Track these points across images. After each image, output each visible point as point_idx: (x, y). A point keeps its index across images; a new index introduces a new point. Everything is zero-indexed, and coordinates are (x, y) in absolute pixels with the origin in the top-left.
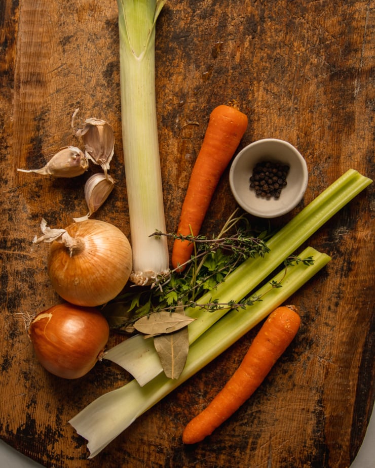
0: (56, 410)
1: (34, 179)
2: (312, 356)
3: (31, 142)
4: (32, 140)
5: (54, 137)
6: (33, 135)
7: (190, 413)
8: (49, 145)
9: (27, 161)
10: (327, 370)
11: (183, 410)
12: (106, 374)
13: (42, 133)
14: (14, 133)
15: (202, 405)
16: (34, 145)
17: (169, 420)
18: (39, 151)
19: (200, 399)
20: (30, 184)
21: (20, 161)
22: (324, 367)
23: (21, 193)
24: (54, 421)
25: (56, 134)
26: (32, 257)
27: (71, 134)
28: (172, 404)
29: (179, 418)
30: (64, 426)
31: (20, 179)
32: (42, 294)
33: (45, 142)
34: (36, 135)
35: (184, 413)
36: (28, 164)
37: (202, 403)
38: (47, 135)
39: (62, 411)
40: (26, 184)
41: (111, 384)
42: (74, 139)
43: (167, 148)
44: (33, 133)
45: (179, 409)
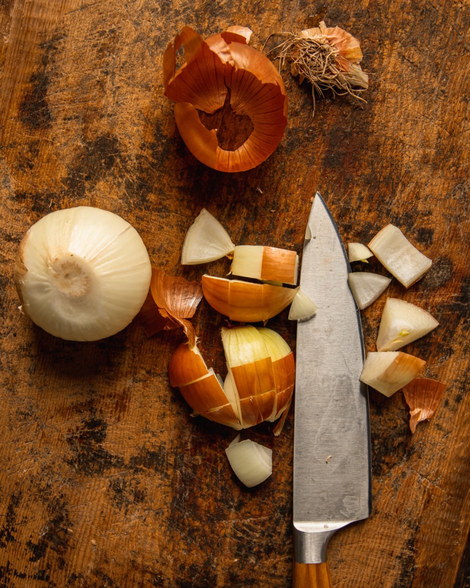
0: (9, 498)
1: (28, 138)
2: (410, 471)
3: (31, 81)
4: (33, 78)
5: (68, 78)
6: (35, 70)
7: (213, 532)
8: (58, 89)
9: (20, 109)
10: (429, 496)
11: (203, 526)
12: (95, 454)
13: (50, 70)
14: (7, 63)
15: (233, 522)
16: (35, 85)
17: (179, 538)
18: (42, 97)
19: (230, 512)
20: (20, 145)
21: (10, 107)
22: (425, 491)
23: (3, 157)
24: (4, 514)
25: (71, 75)
26: (7, 258)
27: (95, 77)
28: (187, 514)
29: (195, 537)
30: (18, 524)
31: (5, 135)
32: (14, 317)
33: (52, 84)
34: (40, 71)
35: (204, 531)
36: (22, 115)
37: (233, 519)
38: (57, 74)
39: (18, 502)
40: (15, 144)
41: (100, 470)
42: (98, 87)
43: (239, 123)
44: (35, 67)
45: (197, 524)
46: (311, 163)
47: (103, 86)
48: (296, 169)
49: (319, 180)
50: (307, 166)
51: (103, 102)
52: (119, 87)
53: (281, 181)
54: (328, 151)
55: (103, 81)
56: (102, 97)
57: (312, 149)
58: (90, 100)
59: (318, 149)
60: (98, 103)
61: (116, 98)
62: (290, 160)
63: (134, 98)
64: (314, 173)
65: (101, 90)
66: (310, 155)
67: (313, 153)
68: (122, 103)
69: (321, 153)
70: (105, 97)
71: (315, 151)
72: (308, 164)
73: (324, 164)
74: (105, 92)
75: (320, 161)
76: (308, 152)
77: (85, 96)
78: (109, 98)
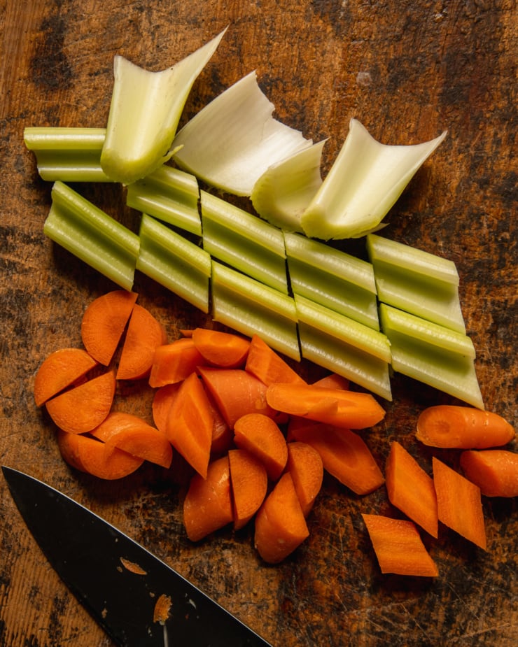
0: (51, 602)
1: (44, 104)
3: (43, 28)
4: (45, 25)
5: (89, 22)
6: (46, 13)
7: (341, 628)
8: (79, 36)
9: (31, 67)
11: (326, 621)
12: (165, 529)
13: (66, 11)
14: (9, 8)
15: (368, 610)
16: (48, 34)
17: (293, 640)
18: (58, 49)
19: (362, 596)
20: (34, 113)
21: (17, 65)
23: (13, 131)
24: (45, 627)
25: (94, 16)
26: (27, 267)
27: (126, 16)
28: (301, 604)
29: (317, 637)
30: (66, 640)
31: (13, 103)
32: (42, 346)
33: (70, 30)
34: (52, 14)
35: (328, 627)
36: (33, 73)
37: (368, 607)
38: (76, 17)
39: (64, 607)
40: (26, 113)
41: (174, 552)
42: (132, 28)
43: (321, 58)
44: (47, 10)
45: (317, 618)
46: (423, 101)
47: (137, 26)
48: (405, 112)
49: (437, 123)
50: (418, 106)
51: (139, 47)
52: (158, 26)
53: (386, 130)
54: (445, 83)
55: (136, 19)
56: (138, 41)
57: (424, 82)
58: (121, 47)
59: (432, 82)
60: (132, 49)
61: (156, 41)
62: (396, 100)
63: (179, 39)
64: (430, 114)
65: (135, 32)
66: (422, 90)
67: (425, 88)
68: (164, 47)
69: (436, 87)
70: (141, 41)
71: (428, 85)
72: (420, 103)
73: (442, 101)
74: (141, 35)
75: (436, 97)
76: (418, 87)
77: (115, 41)
78: (146, 43)
